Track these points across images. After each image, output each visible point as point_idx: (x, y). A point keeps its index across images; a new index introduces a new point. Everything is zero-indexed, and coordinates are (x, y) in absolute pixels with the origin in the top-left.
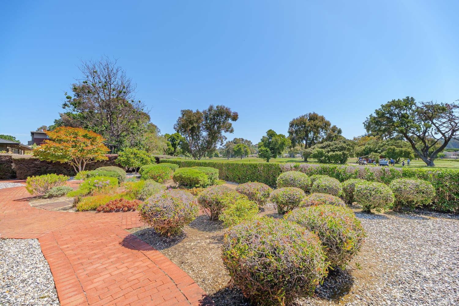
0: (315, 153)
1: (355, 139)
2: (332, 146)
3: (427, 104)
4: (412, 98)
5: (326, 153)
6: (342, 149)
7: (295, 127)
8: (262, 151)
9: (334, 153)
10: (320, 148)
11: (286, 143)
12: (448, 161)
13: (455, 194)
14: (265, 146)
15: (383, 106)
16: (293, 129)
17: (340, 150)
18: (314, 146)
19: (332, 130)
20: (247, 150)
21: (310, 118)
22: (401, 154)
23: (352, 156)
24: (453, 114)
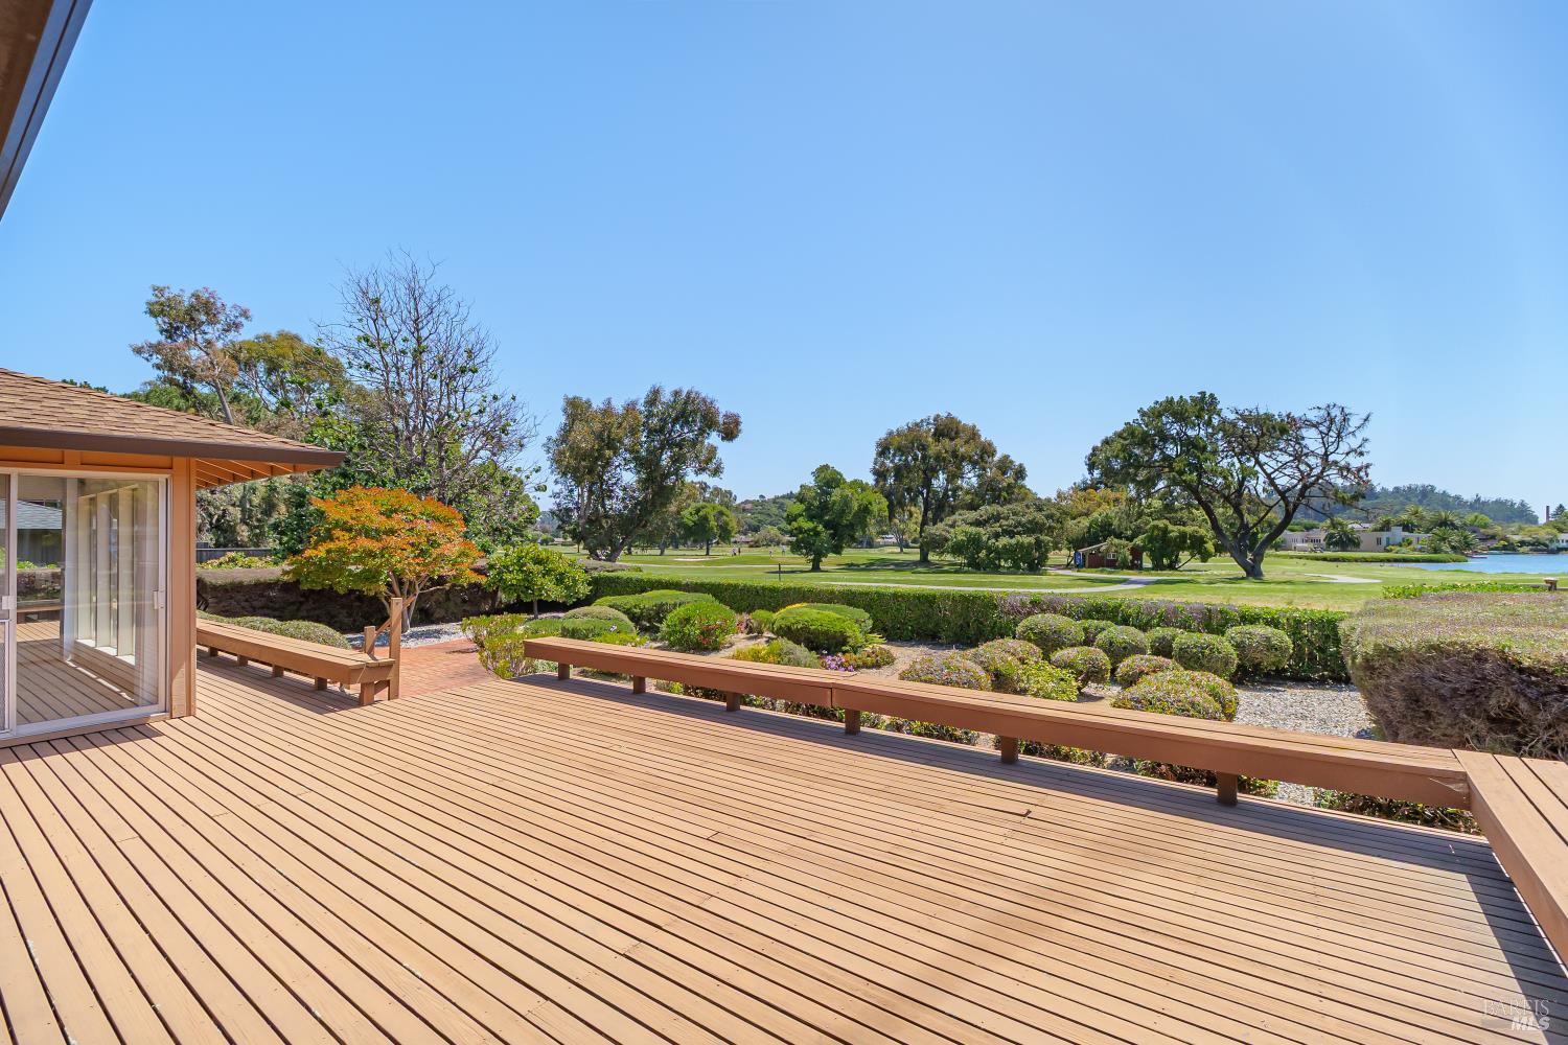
0: (960, 538)
1: (1060, 495)
2: (1007, 519)
3: (1247, 413)
4: (1212, 395)
5: (989, 539)
6: (1034, 528)
7: (894, 455)
8: (801, 532)
9: (1013, 541)
10: (971, 524)
11: (875, 508)
12: (1291, 557)
13: (1318, 651)
14: (811, 518)
15: (1143, 413)
16: (887, 462)
17: (1029, 531)
18: (953, 517)
19: (999, 468)
20: (727, 524)
21: (936, 429)
22: (1182, 542)
23: (1056, 547)
24: (1304, 443)
